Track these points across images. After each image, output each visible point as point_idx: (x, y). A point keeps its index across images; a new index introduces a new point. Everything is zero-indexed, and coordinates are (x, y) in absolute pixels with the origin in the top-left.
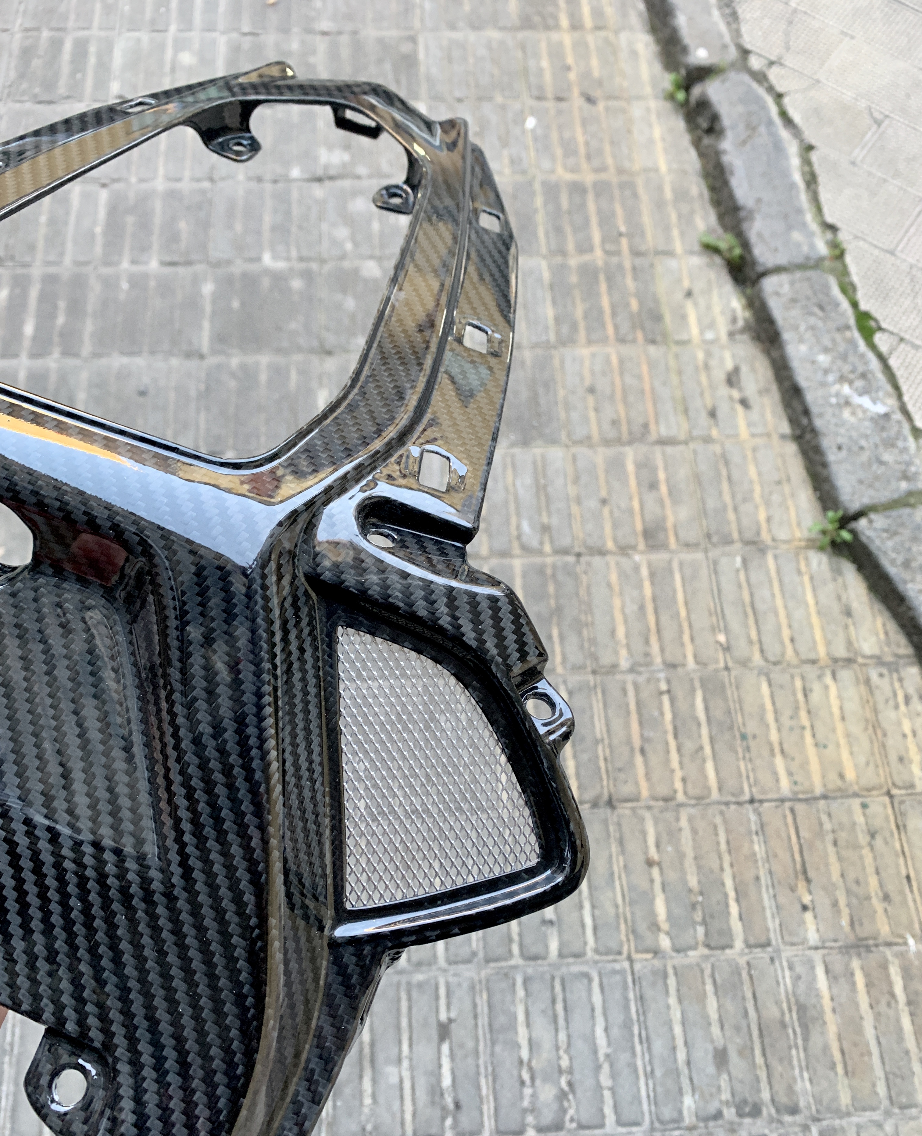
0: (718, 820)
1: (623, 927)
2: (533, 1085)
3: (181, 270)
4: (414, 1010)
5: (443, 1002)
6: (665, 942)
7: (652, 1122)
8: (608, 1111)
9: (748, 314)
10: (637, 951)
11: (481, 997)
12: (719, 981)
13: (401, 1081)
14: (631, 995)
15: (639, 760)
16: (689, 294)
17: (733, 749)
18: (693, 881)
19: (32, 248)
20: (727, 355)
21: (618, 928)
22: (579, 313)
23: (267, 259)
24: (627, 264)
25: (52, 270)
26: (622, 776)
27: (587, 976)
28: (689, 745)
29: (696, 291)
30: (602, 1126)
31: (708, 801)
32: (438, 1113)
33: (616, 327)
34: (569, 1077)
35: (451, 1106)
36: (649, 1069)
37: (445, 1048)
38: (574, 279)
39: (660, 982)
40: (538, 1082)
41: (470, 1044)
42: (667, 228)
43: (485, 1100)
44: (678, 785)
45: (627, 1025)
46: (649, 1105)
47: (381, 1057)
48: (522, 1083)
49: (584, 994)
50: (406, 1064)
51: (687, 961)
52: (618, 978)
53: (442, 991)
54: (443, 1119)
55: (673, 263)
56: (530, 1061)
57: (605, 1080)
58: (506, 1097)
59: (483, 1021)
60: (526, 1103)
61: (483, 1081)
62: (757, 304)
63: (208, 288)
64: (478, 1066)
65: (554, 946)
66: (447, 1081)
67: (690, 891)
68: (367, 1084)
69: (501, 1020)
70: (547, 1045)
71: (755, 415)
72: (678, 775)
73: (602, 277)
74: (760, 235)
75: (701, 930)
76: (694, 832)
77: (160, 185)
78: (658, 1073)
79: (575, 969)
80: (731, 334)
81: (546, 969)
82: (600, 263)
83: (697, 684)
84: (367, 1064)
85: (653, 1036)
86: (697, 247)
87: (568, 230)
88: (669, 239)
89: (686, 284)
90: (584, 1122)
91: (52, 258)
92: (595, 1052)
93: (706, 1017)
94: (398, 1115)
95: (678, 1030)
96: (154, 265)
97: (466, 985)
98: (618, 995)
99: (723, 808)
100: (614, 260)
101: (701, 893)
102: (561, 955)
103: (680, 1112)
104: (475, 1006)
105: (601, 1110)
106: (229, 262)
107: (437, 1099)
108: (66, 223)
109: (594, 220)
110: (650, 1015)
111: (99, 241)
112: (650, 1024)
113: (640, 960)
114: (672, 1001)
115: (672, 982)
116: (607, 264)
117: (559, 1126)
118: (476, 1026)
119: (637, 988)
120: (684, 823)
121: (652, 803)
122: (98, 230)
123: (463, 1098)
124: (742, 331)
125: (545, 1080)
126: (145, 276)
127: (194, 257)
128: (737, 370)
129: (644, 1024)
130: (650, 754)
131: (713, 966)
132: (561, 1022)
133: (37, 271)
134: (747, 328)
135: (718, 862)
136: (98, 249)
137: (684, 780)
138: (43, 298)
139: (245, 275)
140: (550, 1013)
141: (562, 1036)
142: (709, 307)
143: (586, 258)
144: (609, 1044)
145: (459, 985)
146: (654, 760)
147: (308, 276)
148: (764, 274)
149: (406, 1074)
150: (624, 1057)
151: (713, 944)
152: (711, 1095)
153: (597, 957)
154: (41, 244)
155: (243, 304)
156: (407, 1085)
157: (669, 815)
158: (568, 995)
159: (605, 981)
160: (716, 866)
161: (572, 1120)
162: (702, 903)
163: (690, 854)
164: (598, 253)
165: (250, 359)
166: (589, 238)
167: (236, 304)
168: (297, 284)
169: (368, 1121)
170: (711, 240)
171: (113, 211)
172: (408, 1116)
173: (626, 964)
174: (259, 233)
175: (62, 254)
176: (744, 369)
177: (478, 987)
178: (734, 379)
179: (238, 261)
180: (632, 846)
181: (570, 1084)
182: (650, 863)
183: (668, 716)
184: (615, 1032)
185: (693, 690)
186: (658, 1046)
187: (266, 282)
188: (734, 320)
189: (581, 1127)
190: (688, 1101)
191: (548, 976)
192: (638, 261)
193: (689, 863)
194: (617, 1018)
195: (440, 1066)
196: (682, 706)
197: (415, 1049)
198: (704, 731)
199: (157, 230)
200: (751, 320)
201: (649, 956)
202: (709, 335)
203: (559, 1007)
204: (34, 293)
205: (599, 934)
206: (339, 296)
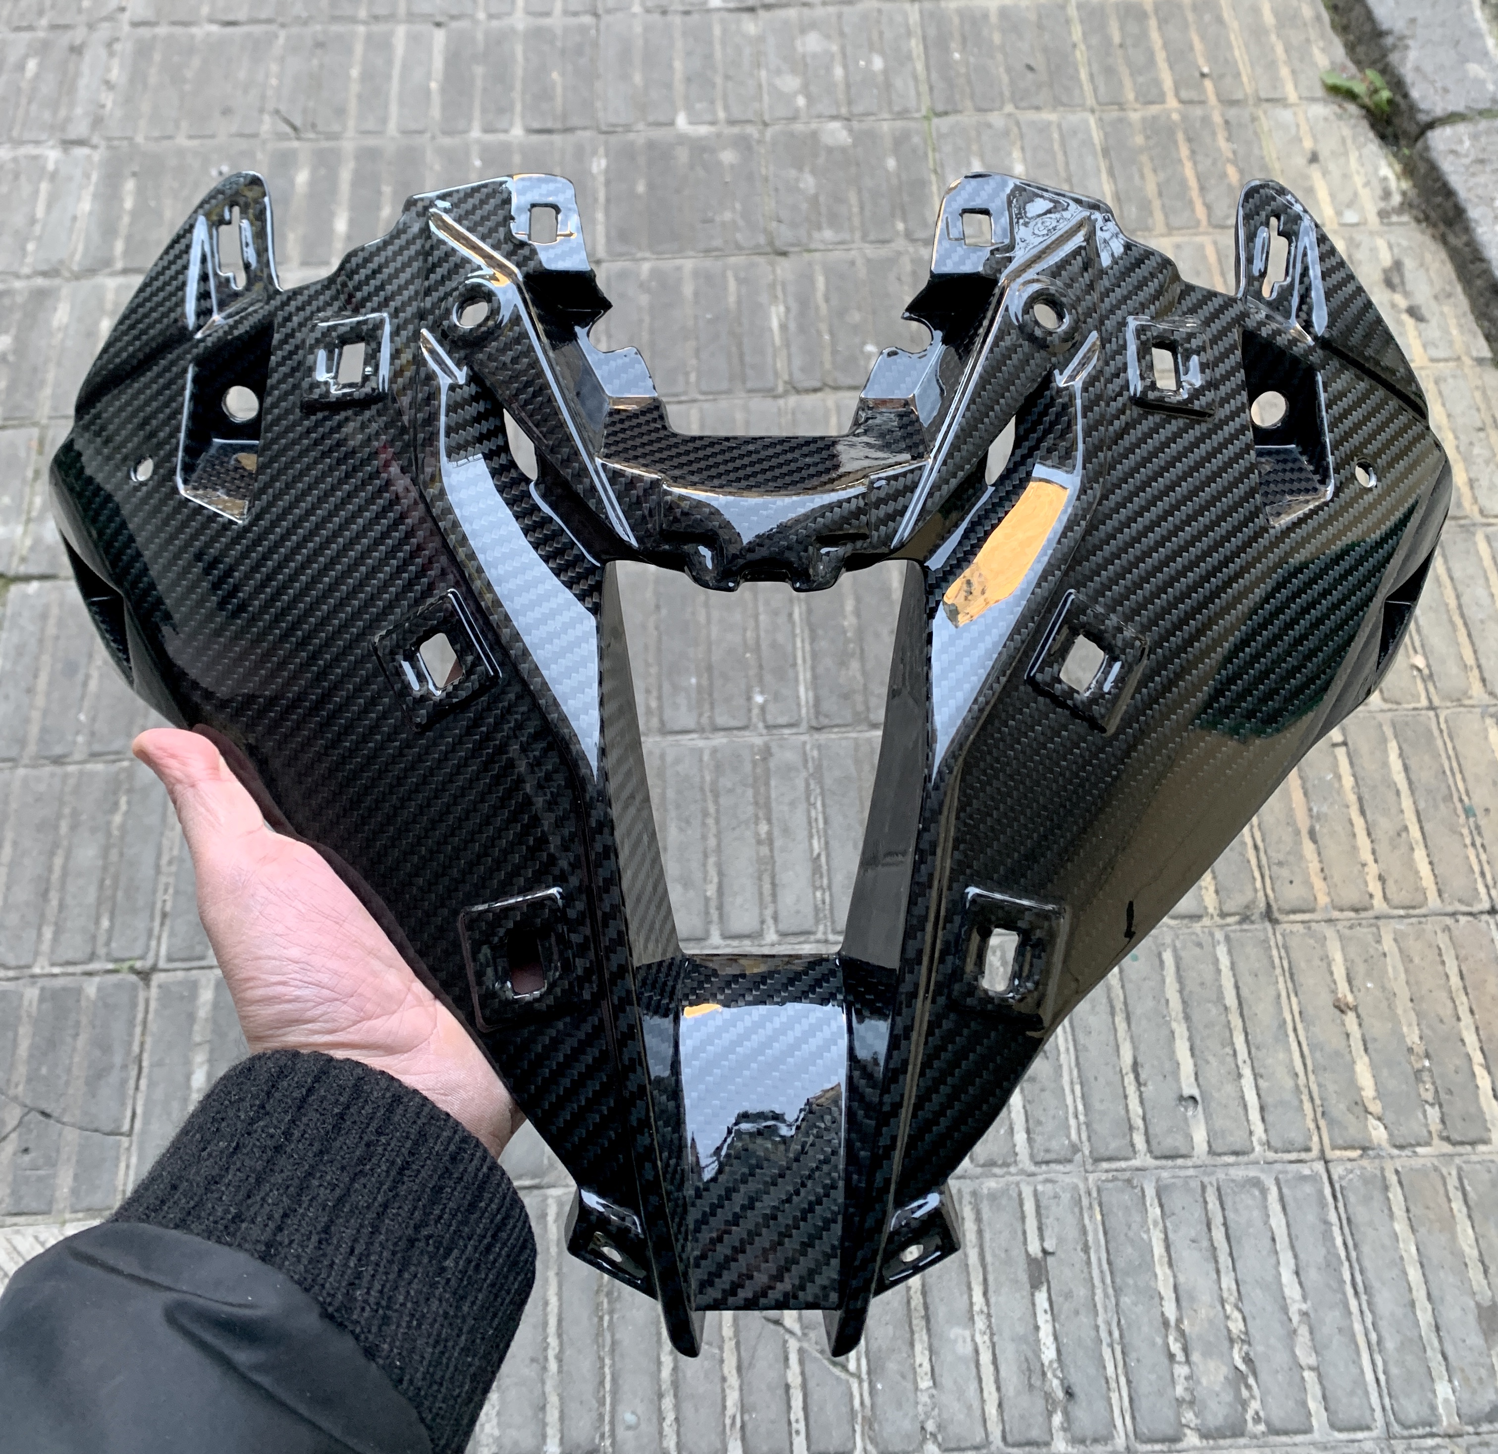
0: (1443, 940)
1: (1307, 1106)
2: (1188, 1361)
3: (557, 138)
4: (987, 1236)
5: (1031, 1224)
6: (1378, 1133)
7: (1387, 1424)
8: (1314, 1405)
9: (1405, 185)
10: (1334, 1148)
11: (1091, 1217)
12: (1472, 1195)
13: (977, 1351)
14: (1333, 1217)
15: (1308, 847)
16: (1314, 158)
17: (1454, 831)
18: (1413, 1037)
19: (340, 112)
20: (1381, 244)
21: (1301, 1108)
22: (1151, 188)
23: (682, 121)
24: (1217, 118)
25: (371, 142)
26: (1285, 872)
27: (1256, 1183)
28: (1385, 826)
29: (1324, 154)
30: (1308, 1430)
31: (1423, 911)
32: (1040, 1403)
33: (1208, 207)
34: (1245, 1347)
35: (1060, 1394)
36: (1374, 1337)
37: (1041, 1297)
38: (1139, 140)
39: (1377, 1195)
40: (1195, 1357)
41: (1082, 1292)
42: (1272, 66)
43: (1113, 1385)
44: (1374, 887)
45: (1331, 1265)
46: (1381, 1396)
47: (940, 1312)
48: (1171, 1357)
49: (1256, 1214)
50: (980, 1323)
51: (1417, 1163)
52: (1308, 1188)
53: (1029, 1207)
54: (1050, 1414)
55: (1285, 115)
56: (1179, 1321)
57: (1306, 1357)
58: (1146, 1382)
59: (1098, 1255)
60: (1179, 1391)
61: (1107, 1353)
62: (1422, 168)
63: (599, 165)
64: (1097, 1328)
65: (1200, 1136)
66: (1049, 1354)
67: (1410, 1050)
68: (922, 1357)
69: (1127, 1254)
70: (1206, 1297)
71: (1432, 330)
72: (1373, 870)
73: (1180, 136)
74: (1417, 69)
75: (1433, 1113)
76: (1407, 959)
77: (520, 21)
78: (1390, 1345)
79: (1238, 1173)
80: (1383, 214)
81: (1191, 1172)
82: (1175, 116)
83: (1389, 731)
84: (918, 1323)
85: (1376, 1284)
86: (1320, 92)
87: (1124, 72)
88: (1275, 81)
89: (1308, 144)
90: (1278, 1424)
91: (370, 125)
92: (1285, 1309)
93: (1458, 1254)
94: (976, 1404)
95: (1414, 1274)
96: (517, 132)
97: (1066, 1197)
98: (1311, 1216)
99: (1449, 921)
100: (1197, 112)
101: (1427, 1056)
102: (1211, 1152)
103: (1433, 1408)
104: (1084, 1231)
105: (1304, 1404)
106: (628, 128)
107: (1036, 1381)
108: (389, 77)
109: (1161, 56)
110: (1366, 1249)
111: (436, 100)
112: (1367, 1263)
113: (1340, 1160)
114: (1400, 1226)
115: (1396, 1195)
116: (1184, 118)
117: (1236, 1430)
118: (1089, 1263)
119: (1341, 1205)
120: (1388, 944)
121: (1336, 914)
122: (434, 85)
123: (1077, 1380)
124: (1400, 210)
125: (1207, 1354)
126: (506, 148)
127: (575, 121)
128: (1398, 265)
129: (1357, 1264)
130: (1324, 840)
131: (1460, 1169)
132: (1224, 1259)
133: (348, 145)
134: (1407, 205)
135: (1450, 1004)
136: (436, 112)
137: (1381, 878)
138: (358, 181)
139: (651, 145)
140: (1205, 1244)
141: (1228, 1282)
142: (1346, 176)
143: (1154, 109)
144: (1305, 1298)
145: (1056, 1197)
146: (1332, 850)
147: (744, 144)
148: (1431, 125)
149: (982, 1340)
150: (1331, 1318)
151: (1456, 1137)
152: (1480, 1380)
153: (1271, 1155)
154: (353, 106)
155: (651, 186)
156: (985, 1357)
157: (1364, 932)
158: (1230, 1215)
159: (1285, 1190)
160: (1447, 1011)
161: (1257, 1419)
162: (1430, 1070)
163: (1404, 994)
164: (1172, 102)
165: (668, 265)
166: (1157, 82)
167: (641, 188)
168: (728, 157)
169: (928, 1416)
170: (1341, 80)
171: (453, 59)
172: (992, 1410)
173: (1320, 1167)
174: (669, 86)
175: (384, 121)
176: (1409, 264)
177: (1085, 1202)
178: (1396, 280)
179: (641, 126)
180: (1309, 980)
181: (1248, 1360)
182: (1341, 1008)
183: (1348, 781)
184: (1312, 1276)
185: (1384, 740)
186: (1386, 1301)
187: (682, 155)
188: (1387, 194)
189: (1274, 1431)
190: (1443, 1390)
191: (1195, 1184)
192: (1232, 113)
193: (1402, 1004)
194: (1313, 1254)
195: (1037, 1328)
196: (1368, 764)
197: (993, 1300)
198: (1407, 803)
199: (518, 85)
200: (1412, 193)
201: (1356, 1154)
202: (1351, 217)
203: (1218, 1234)
204: (346, 175)
205: (1269, 1118)
206: (793, 173)
